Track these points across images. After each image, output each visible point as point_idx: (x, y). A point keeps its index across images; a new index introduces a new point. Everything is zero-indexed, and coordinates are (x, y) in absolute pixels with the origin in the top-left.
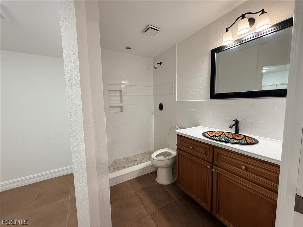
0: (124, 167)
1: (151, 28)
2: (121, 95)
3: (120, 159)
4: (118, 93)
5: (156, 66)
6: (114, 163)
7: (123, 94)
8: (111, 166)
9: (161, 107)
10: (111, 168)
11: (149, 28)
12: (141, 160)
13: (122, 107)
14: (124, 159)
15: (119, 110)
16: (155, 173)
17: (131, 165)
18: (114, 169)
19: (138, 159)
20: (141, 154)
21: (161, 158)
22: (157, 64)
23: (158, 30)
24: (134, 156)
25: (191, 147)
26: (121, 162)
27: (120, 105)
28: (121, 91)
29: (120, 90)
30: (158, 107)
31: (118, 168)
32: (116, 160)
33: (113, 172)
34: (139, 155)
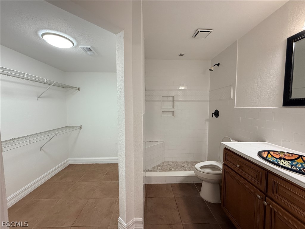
0: (170, 170)
1: (200, 31)
2: (173, 101)
3: (169, 162)
4: (171, 99)
5: (212, 69)
6: (163, 164)
7: (175, 100)
8: (160, 165)
9: (216, 114)
10: (159, 168)
11: (198, 32)
12: (190, 168)
13: (173, 111)
14: (173, 162)
15: (170, 115)
16: (200, 185)
17: (177, 170)
18: (161, 169)
19: (186, 166)
20: (192, 162)
21: (208, 171)
22: (214, 66)
23: (209, 32)
24: (183, 163)
25: (238, 166)
26: (169, 165)
27: (172, 110)
28: (173, 97)
29: (173, 95)
30: (213, 114)
31: (164, 169)
32: (165, 162)
33: (159, 171)
34: (188, 163)
